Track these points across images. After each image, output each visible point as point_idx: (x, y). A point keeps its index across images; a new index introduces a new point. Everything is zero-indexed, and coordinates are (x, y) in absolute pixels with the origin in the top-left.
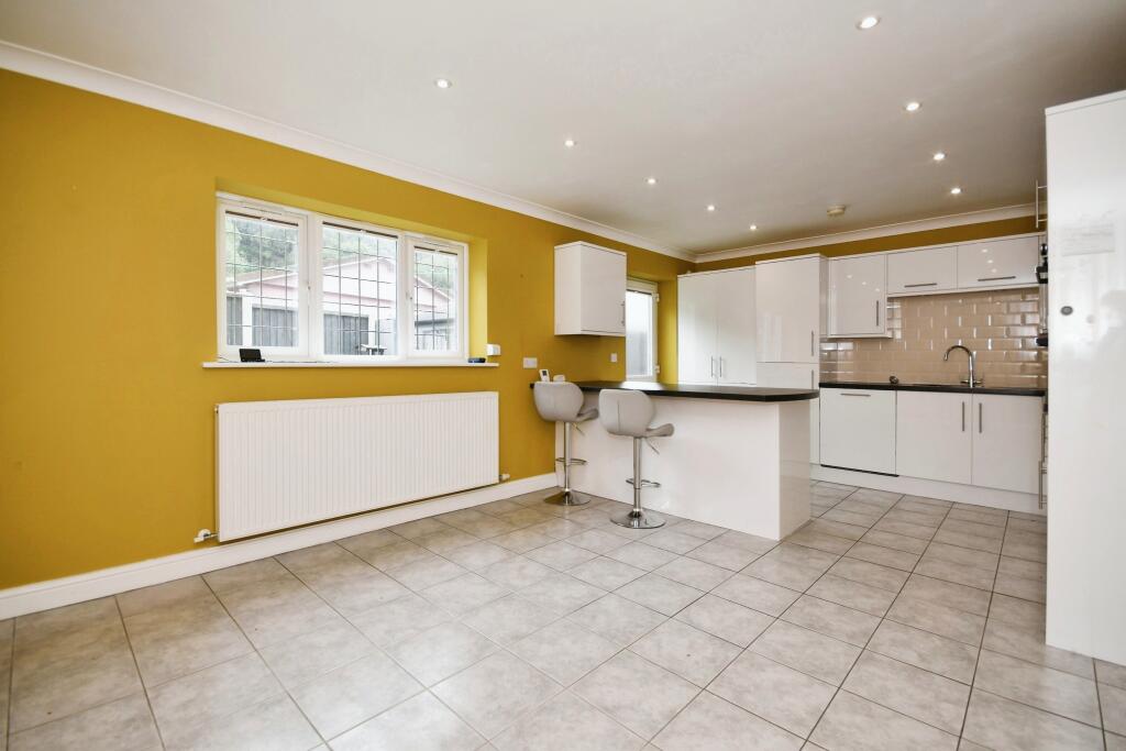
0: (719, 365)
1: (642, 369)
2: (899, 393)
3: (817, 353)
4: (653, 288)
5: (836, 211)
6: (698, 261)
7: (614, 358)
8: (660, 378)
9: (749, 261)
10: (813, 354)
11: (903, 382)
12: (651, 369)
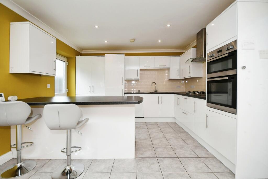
0: (91, 88)
1: (60, 90)
2: (145, 95)
3: (124, 84)
4: (65, 59)
5: (132, 40)
6: (82, 53)
7: (49, 86)
8: (68, 94)
9: (104, 54)
10: (123, 84)
11: (141, 91)
12: (64, 90)
